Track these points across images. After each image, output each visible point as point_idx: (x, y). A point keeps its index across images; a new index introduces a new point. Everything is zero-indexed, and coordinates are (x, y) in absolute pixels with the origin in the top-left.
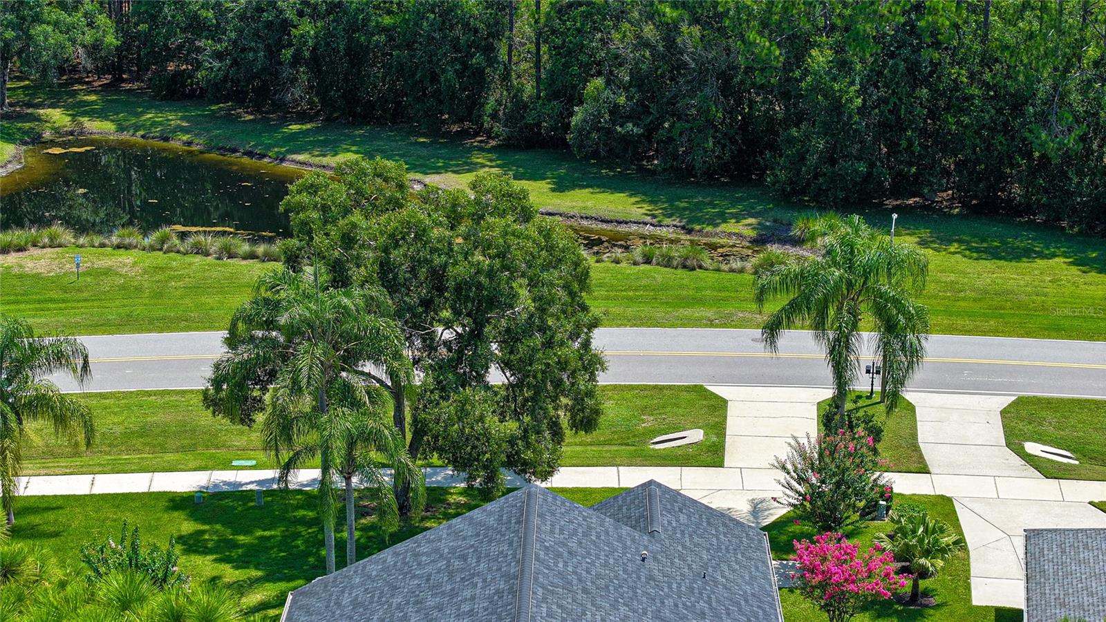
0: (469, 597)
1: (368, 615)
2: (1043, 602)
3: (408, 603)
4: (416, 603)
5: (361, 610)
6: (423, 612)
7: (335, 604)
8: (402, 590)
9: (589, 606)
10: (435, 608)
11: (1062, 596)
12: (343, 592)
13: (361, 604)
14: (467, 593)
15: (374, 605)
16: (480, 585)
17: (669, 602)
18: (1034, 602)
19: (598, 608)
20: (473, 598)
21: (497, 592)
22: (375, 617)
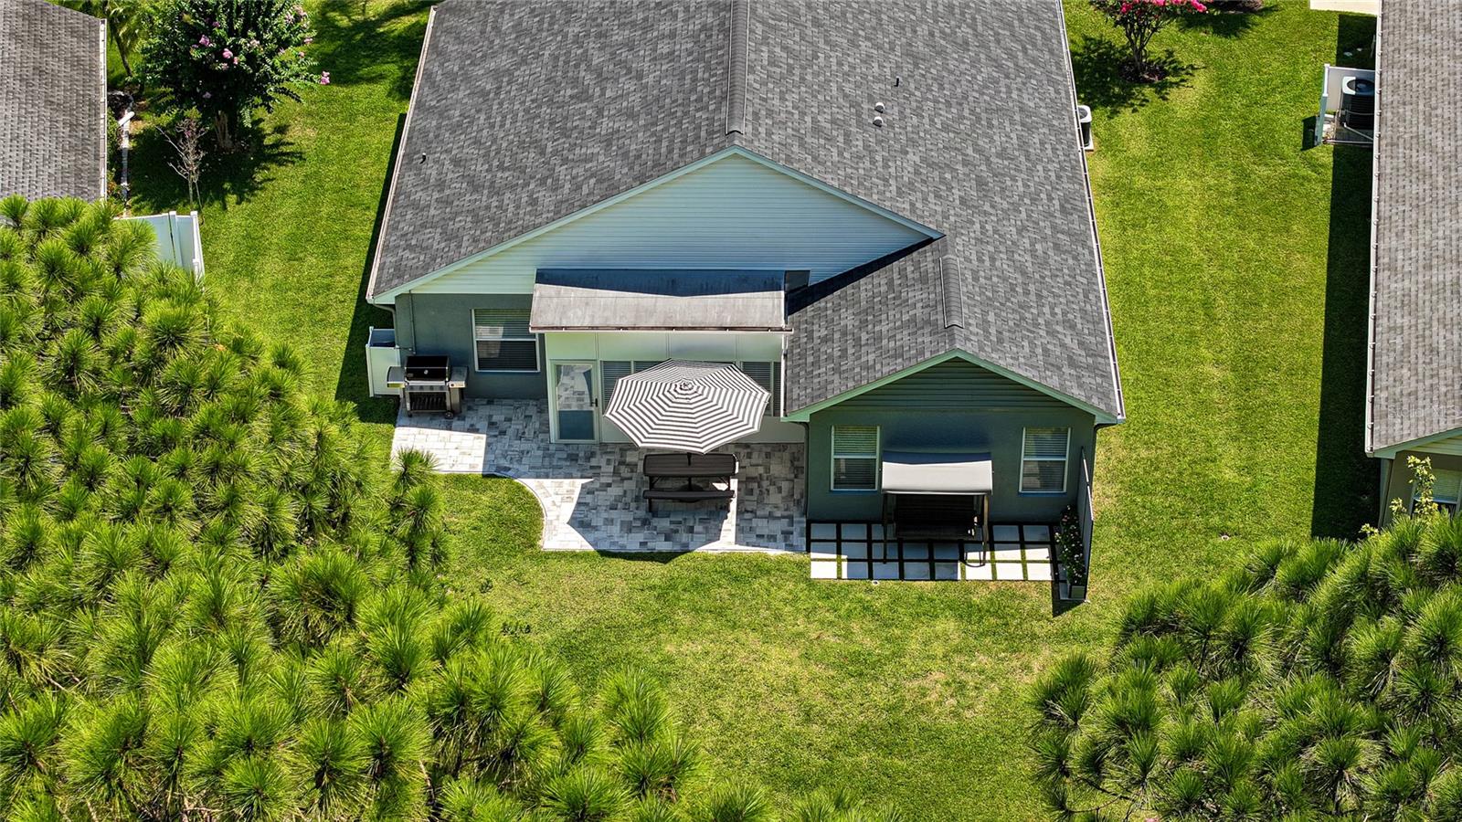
0: (667, 32)
1: (537, 49)
2: (1402, 23)
3: (587, 35)
4: (600, 35)
5: (528, 40)
6: (608, 50)
7: (493, 28)
8: (579, 14)
9: (821, 45)
10: (623, 45)
11: (1427, 16)
12: (502, 12)
13: (527, 32)
14: (665, 27)
15: (545, 34)
16: (681, 15)
17: (923, 30)
18: (1391, 23)
19: (833, 46)
20: (673, 35)
21: (704, 28)
22: (547, 53)
